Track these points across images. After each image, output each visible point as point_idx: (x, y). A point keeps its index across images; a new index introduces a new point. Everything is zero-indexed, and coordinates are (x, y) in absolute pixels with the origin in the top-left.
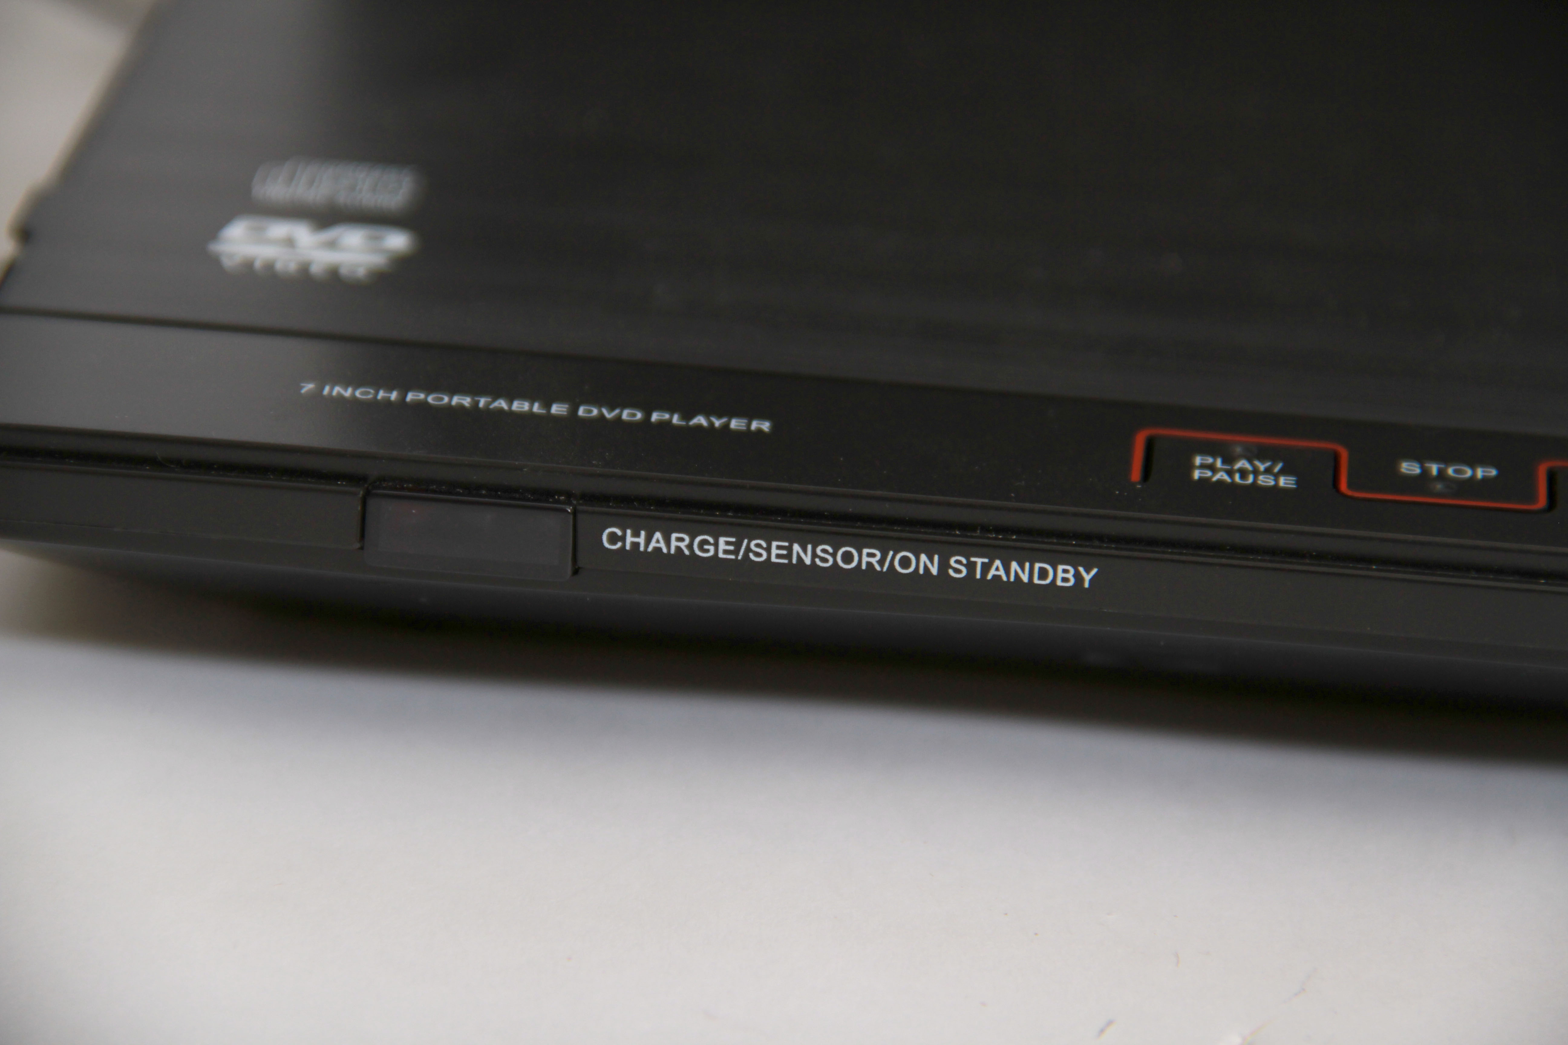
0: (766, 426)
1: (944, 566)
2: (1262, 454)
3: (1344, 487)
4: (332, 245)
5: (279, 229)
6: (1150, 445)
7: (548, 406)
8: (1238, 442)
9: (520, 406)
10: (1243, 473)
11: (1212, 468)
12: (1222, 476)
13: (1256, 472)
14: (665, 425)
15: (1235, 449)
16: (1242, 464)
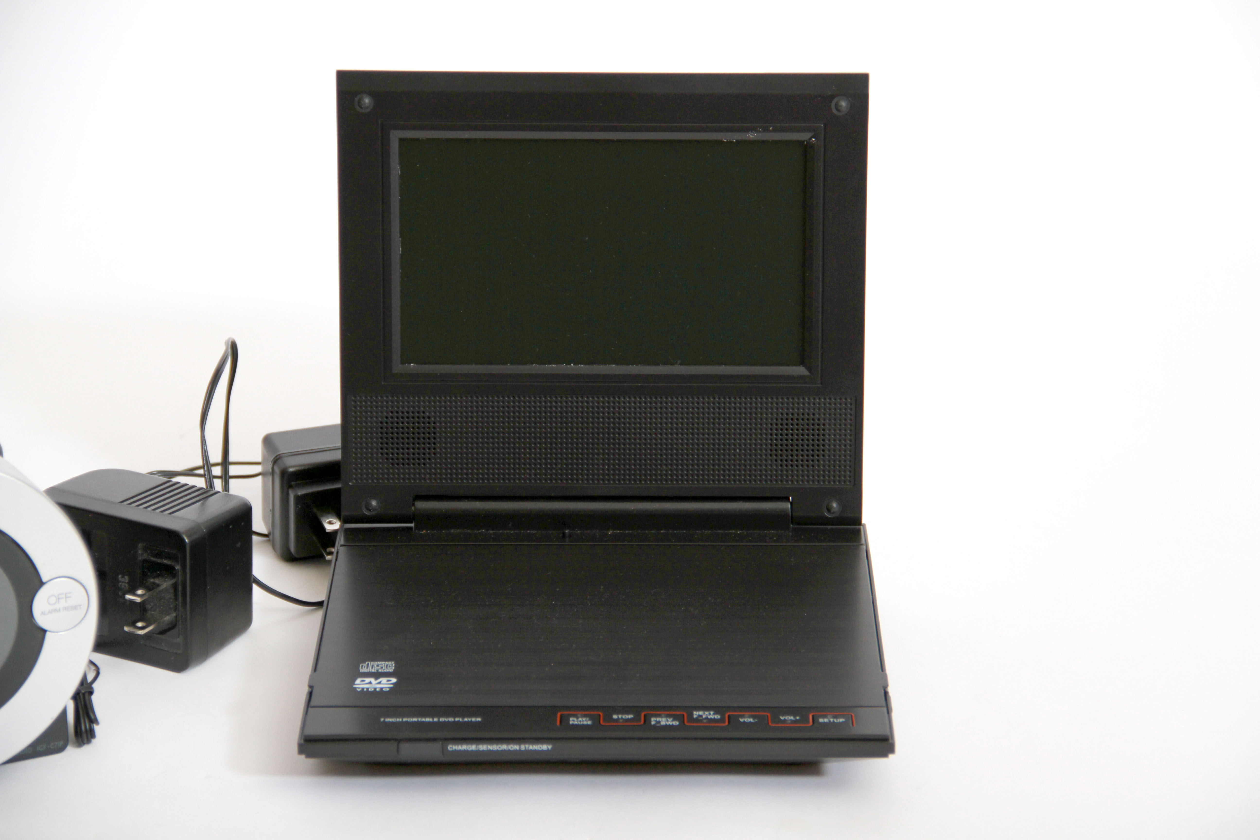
0: (479, 719)
1: (520, 747)
2: (585, 716)
3: (602, 722)
4: (380, 683)
5: (368, 680)
6: (561, 716)
7: (433, 719)
8: (579, 713)
9: (428, 720)
10: (580, 721)
11: (574, 721)
12: (576, 723)
13: (583, 721)
14: (459, 721)
15: (579, 716)
16: (580, 719)
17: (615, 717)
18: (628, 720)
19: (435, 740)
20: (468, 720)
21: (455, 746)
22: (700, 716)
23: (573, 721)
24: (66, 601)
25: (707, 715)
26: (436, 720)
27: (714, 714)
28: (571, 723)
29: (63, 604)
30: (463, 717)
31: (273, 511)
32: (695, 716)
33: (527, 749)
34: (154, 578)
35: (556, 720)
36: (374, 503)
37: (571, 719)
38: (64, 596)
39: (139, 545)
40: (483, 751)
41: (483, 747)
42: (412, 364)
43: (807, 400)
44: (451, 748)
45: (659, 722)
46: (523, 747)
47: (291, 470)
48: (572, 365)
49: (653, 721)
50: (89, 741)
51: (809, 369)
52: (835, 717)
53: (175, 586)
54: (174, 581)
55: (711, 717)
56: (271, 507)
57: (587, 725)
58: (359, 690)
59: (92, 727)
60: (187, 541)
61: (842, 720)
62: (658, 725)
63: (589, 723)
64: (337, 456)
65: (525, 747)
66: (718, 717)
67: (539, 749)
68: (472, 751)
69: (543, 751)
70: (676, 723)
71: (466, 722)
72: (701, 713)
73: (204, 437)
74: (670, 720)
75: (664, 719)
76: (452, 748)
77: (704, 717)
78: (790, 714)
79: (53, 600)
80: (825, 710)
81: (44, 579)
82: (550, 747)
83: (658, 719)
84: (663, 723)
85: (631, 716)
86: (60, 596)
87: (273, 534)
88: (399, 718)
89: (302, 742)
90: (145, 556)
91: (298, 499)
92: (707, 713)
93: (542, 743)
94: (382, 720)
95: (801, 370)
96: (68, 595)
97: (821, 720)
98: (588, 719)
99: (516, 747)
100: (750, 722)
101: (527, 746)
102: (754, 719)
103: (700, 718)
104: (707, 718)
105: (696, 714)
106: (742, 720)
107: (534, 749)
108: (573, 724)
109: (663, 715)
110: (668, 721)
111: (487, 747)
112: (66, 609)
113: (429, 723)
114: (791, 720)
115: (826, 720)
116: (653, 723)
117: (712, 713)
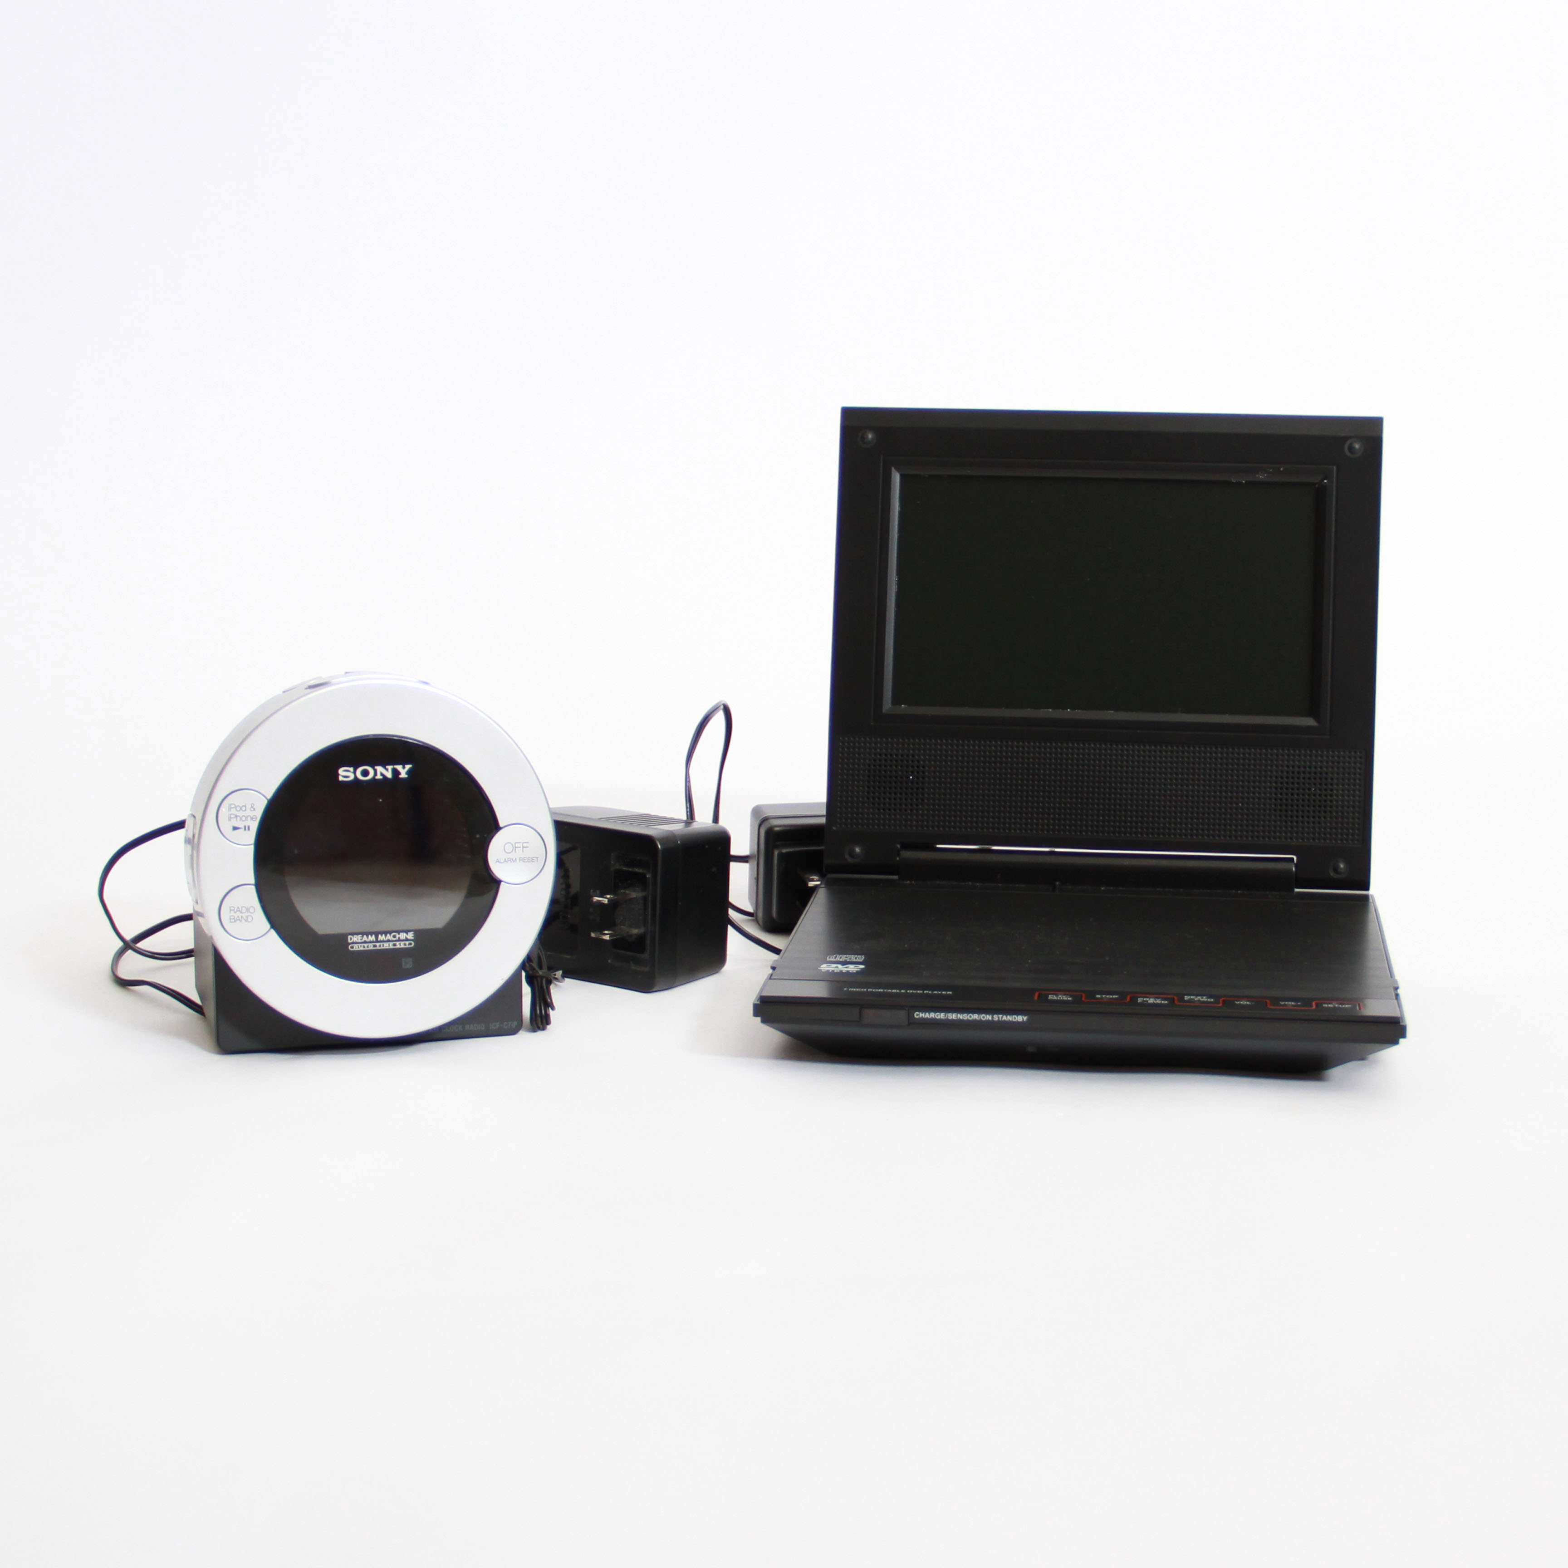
0: (950, 993)
3: (1083, 1000)
4: (846, 968)
5: (834, 965)
7: (901, 991)
9: (894, 991)
12: (1055, 999)
14: (928, 993)
17: (1098, 996)
18: (1112, 999)
20: (938, 993)
21: (922, 1013)
23: (1052, 997)
24: (523, 851)
27: (1207, 998)
28: (1050, 999)
29: (519, 853)
30: (933, 991)
31: (757, 879)
32: (1186, 999)
34: (625, 888)
35: (1034, 997)
36: (858, 850)
37: (1050, 996)
38: (521, 845)
39: (612, 854)
40: (953, 1020)
41: (952, 1016)
42: (903, 706)
43: (1314, 752)
44: (917, 1015)
45: (1147, 1001)
46: (996, 1018)
47: (777, 829)
48: (1069, 710)
49: (1140, 1000)
50: (544, 1029)
51: (1317, 718)
52: (1341, 1003)
53: (645, 898)
54: (644, 894)
55: (1204, 1000)
56: (755, 875)
57: (1068, 1001)
58: (823, 971)
59: (548, 1012)
60: (659, 846)
62: (1145, 1003)
63: (1070, 999)
64: (823, 821)
65: (999, 1018)
67: (1014, 1020)
68: (940, 1019)
69: (1018, 1022)
70: (1165, 1003)
71: (935, 994)
72: (1193, 997)
73: (689, 775)
74: (1159, 1000)
75: (1152, 999)
76: (919, 1015)
77: (1196, 999)
78: (1292, 1001)
79: (509, 848)
80: (1330, 1000)
81: (501, 825)
82: (1025, 1018)
83: (1146, 999)
84: (1150, 1002)
85: (1116, 996)
86: (517, 845)
87: (756, 913)
88: (864, 988)
89: (760, 1003)
90: (617, 866)
91: (781, 855)
92: (1200, 997)
93: (1018, 1014)
95: (1310, 722)
96: (525, 845)
97: (1325, 1005)
98: (1068, 996)
99: (989, 1017)
101: (1000, 1016)
102: (1251, 1003)
103: (1191, 1000)
104: (1199, 1001)
105: (1188, 997)
106: (1238, 1003)
108: (1052, 1000)
111: (957, 1016)
112: (522, 860)
113: (896, 993)
114: (1292, 1005)
115: (1331, 1006)
116: (1139, 1002)
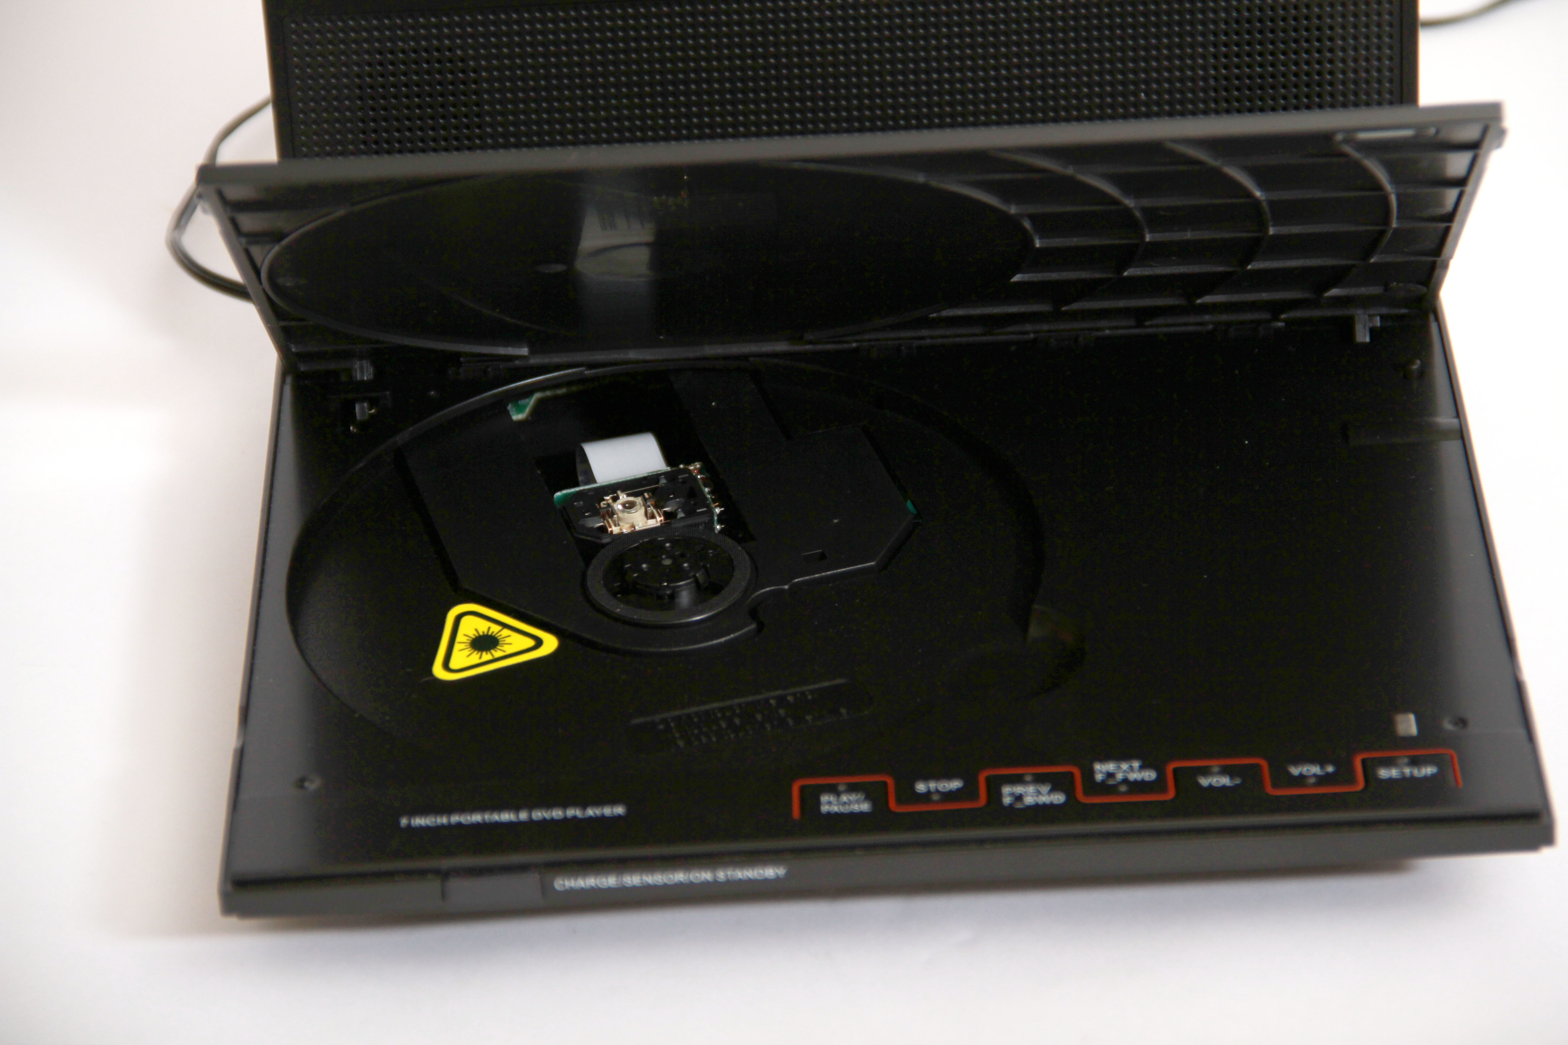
0: (619, 810)
1: (714, 875)
2: (852, 788)
6: (801, 791)
7: (517, 814)
8: (841, 782)
9: (505, 816)
10: (845, 803)
13: (850, 802)
15: (841, 788)
16: (844, 798)
17: (921, 787)
18: (949, 796)
19: (523, 868)
20: (595, 813)
21: (569, 879)
22: (1110, 775)
23: (829, 804)
25: (1125, 771)
26: (523, 816)
27: (1142, 768)
28: (825, 809)
30: (584, 807)
32: (1099, 777)
33: (729, 877)
35: (789, 804)
37: (824, 798)
45: (1019, 798)
49: (1008, 793)
52: (1415, 762)
55: (1134, 776)
57: (861, 814)
61: (1429, 770)
62: (1019, 806)
63: (865, 807)
66: (1150, 775)
70: (1058, 798)
71: (591, 818)
72: (1110, 767)
74: (1045, 789)
75: (1031, 789)
77: (1120, 776)
78: (1312, 761)
80: (1388, 743)
83: (1019, 789)
84: (1029, 800)
85: (955, 784)
89: (229, 888)
92: (1125, 766)
93: (764, 863)
94: (404, 821)
97: (1384, 773)
98: (860, 796)
100: (1224, 787)
101: (730, 870)
102: (1232, 778)
103: (1111, 782)
104: (1125, 781)
105: (1101, 772)
106: (1204, 782)
107: (745, 878)
108: (829, 814)
109: (1028, 778)
110: (1039, 793)
111: (642, 880)
113: (510, 825)
114: (1315, 775)
115: (1394, 773)
116: (1007, 800)
117: (1136, 764)
